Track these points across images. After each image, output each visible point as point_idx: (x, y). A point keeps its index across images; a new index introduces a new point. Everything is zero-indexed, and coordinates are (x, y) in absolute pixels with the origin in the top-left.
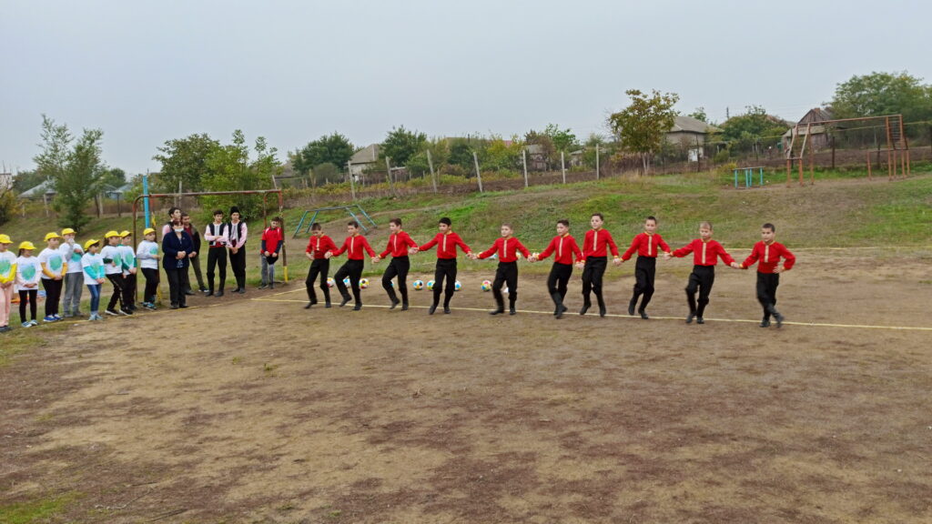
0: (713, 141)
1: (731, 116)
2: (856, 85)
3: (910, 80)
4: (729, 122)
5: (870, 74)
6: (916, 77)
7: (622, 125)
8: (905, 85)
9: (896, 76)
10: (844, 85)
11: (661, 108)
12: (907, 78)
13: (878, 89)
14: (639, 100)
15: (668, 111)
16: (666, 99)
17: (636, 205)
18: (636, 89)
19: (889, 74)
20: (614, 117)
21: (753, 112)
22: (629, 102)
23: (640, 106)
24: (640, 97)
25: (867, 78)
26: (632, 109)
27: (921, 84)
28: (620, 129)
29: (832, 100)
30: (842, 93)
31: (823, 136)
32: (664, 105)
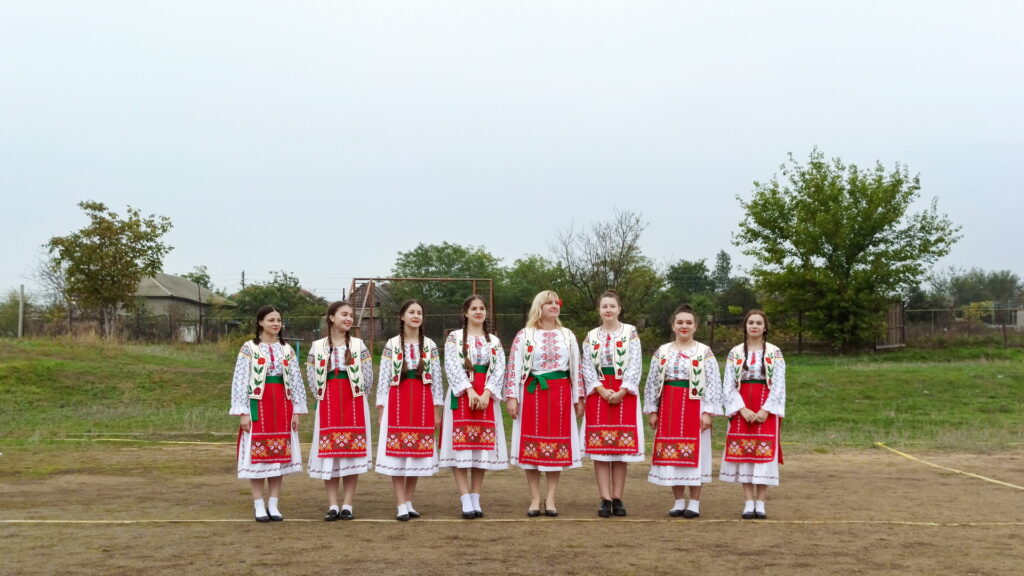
1: (248, 283)
2: (422, 256)
3: (490, 259)
4: (244, 292)
6: (495, 256)
7: (72, 258)
8: (482, 265)
9: (472, 252)
10: (407, 256)
11: (139, 237)
12: (485, 256)
13: (450, 265)
14: (103, 220)
16: (149, 224)
18: (98, 202)
21: (281, 280)
22: (86, 222)
23: (104, 229)
24: (105, 215)
26: (87, 233)
29: (390, 275)
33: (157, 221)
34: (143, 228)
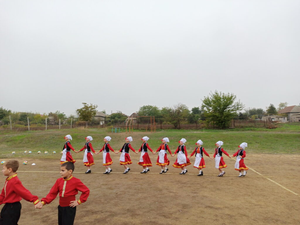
0: (107, 119)
1: (113, 113)
2: (144, 108)
3: (157, 108)
4: (112, 114)
5: (148, 105)
6: (158, 107)
7: (80, 113)
8: (155, 109)
9: (154, 107)
10: (142, 108)
11: (92, 109)
12: (156, 107)
13: (150, 109)
14: (86, 106)
15: (94, 110)
16: (94, 106)
17: (83, 137)
18: (85, 103)
19: (152, 106)
20: (78, 110)
21: (119, 112)
22: (83, 106)
23: (86, 108)
24: (86, 105)
25: (147, 106)
26: (84, 108)
27: (159, 109)
28: (80, 114)
29: (139, 111)
30: (141, 109)
31: (136, 120)
32: (93, 108)
33: (95, 106)
34: (93, 107)
